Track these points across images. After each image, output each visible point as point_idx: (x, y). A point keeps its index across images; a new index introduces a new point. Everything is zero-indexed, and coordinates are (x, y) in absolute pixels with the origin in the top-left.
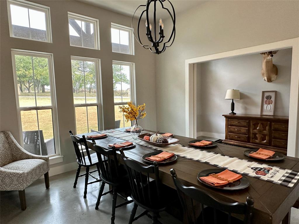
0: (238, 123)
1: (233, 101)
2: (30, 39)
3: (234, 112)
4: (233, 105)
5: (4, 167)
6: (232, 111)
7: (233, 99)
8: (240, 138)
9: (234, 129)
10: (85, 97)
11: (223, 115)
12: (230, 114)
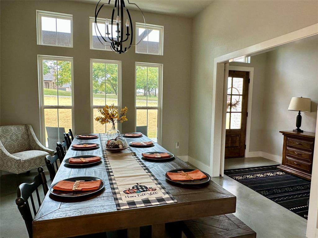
0: (299, 144)
1: (299, 113)
2: (57, 45)
3: (301, 128)
4: (299, 118)
5: (14, 154)
6: (297, 126)
7: (300, 111)
8: (300, 165)
9: (294, 152)
10: (105, 99)
11: (280, 132)
12: (294, 131)
